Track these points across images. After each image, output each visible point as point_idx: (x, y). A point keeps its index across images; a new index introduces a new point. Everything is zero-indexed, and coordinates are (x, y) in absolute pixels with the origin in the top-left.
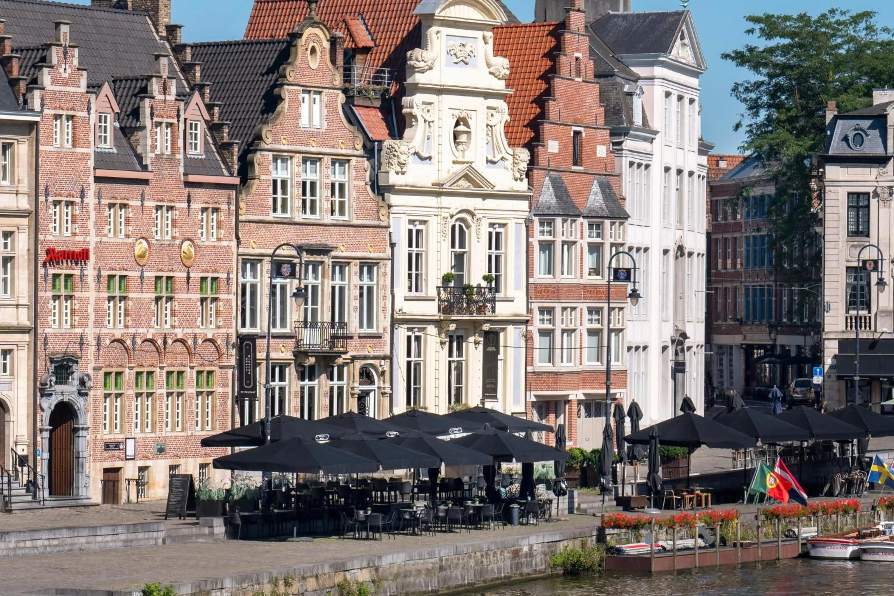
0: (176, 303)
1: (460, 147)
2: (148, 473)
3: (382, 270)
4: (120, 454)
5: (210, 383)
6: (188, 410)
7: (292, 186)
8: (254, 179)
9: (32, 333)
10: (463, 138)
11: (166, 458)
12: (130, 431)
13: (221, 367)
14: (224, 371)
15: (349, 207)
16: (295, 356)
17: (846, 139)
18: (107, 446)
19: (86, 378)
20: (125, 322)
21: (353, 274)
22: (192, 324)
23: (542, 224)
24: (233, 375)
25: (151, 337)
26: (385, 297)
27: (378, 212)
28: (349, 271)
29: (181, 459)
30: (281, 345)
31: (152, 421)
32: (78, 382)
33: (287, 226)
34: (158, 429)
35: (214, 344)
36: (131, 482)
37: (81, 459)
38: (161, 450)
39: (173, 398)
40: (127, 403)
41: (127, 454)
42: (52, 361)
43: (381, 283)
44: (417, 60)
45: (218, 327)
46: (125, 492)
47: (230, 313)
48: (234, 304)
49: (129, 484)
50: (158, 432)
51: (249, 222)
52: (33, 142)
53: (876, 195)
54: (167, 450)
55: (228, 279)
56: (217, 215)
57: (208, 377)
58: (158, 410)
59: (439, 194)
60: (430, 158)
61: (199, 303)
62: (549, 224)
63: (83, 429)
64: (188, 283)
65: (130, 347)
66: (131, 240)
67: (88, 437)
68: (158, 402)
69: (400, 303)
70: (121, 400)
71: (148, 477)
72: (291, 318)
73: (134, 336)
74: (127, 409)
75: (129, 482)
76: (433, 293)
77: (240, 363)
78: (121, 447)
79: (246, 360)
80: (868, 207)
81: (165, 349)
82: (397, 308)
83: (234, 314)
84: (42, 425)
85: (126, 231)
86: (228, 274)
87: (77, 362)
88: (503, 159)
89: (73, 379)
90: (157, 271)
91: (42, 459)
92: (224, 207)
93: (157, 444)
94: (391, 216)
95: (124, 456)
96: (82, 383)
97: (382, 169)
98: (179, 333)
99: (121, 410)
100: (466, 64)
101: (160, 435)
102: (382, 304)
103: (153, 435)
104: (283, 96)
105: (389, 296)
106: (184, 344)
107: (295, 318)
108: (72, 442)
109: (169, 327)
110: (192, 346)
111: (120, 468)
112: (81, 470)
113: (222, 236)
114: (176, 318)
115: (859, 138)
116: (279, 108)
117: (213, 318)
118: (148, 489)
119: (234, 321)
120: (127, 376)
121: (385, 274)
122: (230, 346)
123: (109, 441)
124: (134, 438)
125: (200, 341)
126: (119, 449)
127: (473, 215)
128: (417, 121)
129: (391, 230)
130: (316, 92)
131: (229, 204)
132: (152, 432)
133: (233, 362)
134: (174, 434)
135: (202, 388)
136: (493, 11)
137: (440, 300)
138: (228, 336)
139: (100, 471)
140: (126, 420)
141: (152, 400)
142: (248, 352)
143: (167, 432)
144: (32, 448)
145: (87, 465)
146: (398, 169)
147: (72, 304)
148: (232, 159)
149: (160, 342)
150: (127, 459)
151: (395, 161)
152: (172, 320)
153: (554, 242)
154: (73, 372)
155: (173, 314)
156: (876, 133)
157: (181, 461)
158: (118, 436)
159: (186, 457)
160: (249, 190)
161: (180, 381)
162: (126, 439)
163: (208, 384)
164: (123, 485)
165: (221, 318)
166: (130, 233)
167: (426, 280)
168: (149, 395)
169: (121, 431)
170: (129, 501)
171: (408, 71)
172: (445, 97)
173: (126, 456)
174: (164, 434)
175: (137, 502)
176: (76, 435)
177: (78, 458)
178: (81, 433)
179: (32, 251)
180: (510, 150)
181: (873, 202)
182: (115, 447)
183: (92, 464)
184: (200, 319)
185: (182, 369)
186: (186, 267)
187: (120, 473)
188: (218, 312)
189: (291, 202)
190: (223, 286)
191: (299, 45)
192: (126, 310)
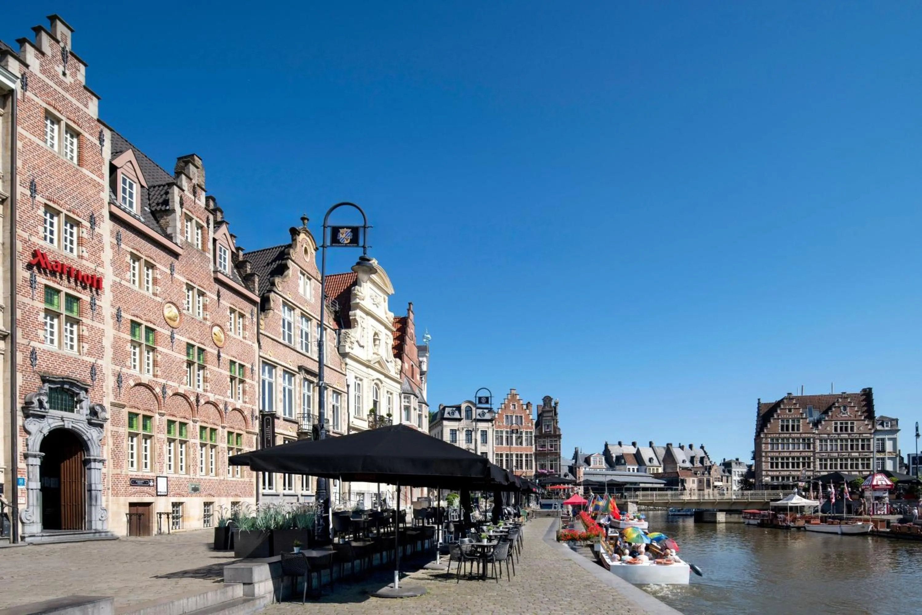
0: (208, 372)
1: (376, 347)
2: (183, 508)
3: (343, 398)
4: (151, 490)
5: (239, 443)
6: (220, 459)
7: (294, 328)
8: (270, 309)
9: (9, 340)
10: (377, 342)
11: (200, 496)
12: (161, 471)
13: (247, 432)
14: (250, 436)
15: (327, 357)
16: (298, 435)
17: (449, 413)
18: (134, 482)
19: (97, 408)
20: (154, 371)
21: (329, 396)
22: (223, 394)
23: (405, 398)
24: (257, 439)
25: (183, 392)
26: (344, 414)
27: (341, 365)
28: (327, 393)
29: (215, 498)
30: (289, 427)
31: (186, 465)
32: (88, 412)
33: (292, 351)
34: (192, 472)
35: (242, 414)
36: (162, 516)
37: (93, 492)
38: (195, 490)
39: (206, 449)
40: (158, 445)
41: (159, 490)
42: (44, 380)
43: (343, 405)
44: (358, 291)
45: (245, 402)
46: (156, 524)
47: (254, 395)
48: (257, 389)
49: (160, 518)
50: (192, 475)
51: (268, 337)
52: (8, 118)
53: (458, 430)
54: (201, 489)
55: (252, 370)
56: (243, 321)
57: (237, 439)
58: (192, 456)
59: (368, 367)
60: (363, 347)
61: (229, 379)
62: (407, 398)
63: (95, 460)
64: (219, 360)
65: (159, 394)
66: (158, 299)
67: (104, 470)
68: (192, 450)
69: (352, 419)
70: (151, 442)
71: (183, 512)
72: (295, 412)
73: (164, 386)
74: (157, 451)
75: (160, 515)
76: (365, 417)
77: (262, 430)
78: (151, 484)
79: (266, 430)
80: (456, 434)
81: (198, 406)
82: (351, 421)
83: (257, 396)
84: (28, 450)
85: (153, 289)
86: (252, 366)
87: (86, 391)
88: (391, 361)
89: (81, 408)
90: (189, 338)
91: (28, 489)
92: (248, 315)
93: (192, 485)
94: (347, 370)
95: (155, 492)
96: (93, 412)
97: (341, 344)
98: (212, 397)
99: (151, 451)
100: (378, 307)
101: (194, 477)
102: (343, 416)
103: (188, 476)
104: (288, 265)
105: (347, 414)
106: (216, 407)
107: (298, 412)
108: (82, 475)
109: (202, 391)
110: (223, 410)
111: (152, 503)
112: (94, 503)
113: (247, 336)
114: (208, 384)
115: (453, 413)
116: (286, 273)
117: (241, 396)
118: (183, 521)
119: (257, 402)
120: (158, 421)
121: (345, 401)
122: (254, 418)
123: (136, 477)
124: (167, 477)
125: (230, 408)
126: (149, 486)
127: (382, 383)
128: (358, 324)
129: (347, 377)
130: (308, 278)
131: (252, 315)
132: (187, 474)
133: (257, 430)
134: (208, 477)
135: (232, 444)
136: (388, 286)
137: (369, 422)
138: (253, 411)
139: (125, 505)
140: (156, 460)
141: (186, 447)
142: (268, 424)
143: (200, 475)
144: (10, 476)
145: (104, 498)
146: (350, 345)
147: (79, 330)
148: (254, 285)
149: (192, 399)
150: (157, 495)
151: (348, 340)
152: (204, 385)
153: (410, 406)
154: (81, 401)
155: (205, 380)
156: (457, 412)
157: (215, 499)
158: (146, 473)
159: (220, 495)
160: (266, 315)
161: (213, 437)
162: (157, 477)
163: (237, 444)
164: (155, 518)
165: (247, 396)
166: (158, 292)
167: (362, 411)
168: (182, 442)
169: (152, 470)
170: (160, 533)
171: (352, 298)
172: (369, 318)
173: (157, 492)
174: (198, 476)
175: (169, 533)
176: (88, 466)
177: (90, 491)
178: (93, 465)
179: (8, 245)
180: (394, 359)
181: (458, 432)
182: (144, 483)
183: (110, 498)
184: (230, 391)
185: (215, 427)
186: (217, 346)
187: (150, 507)
188: (244, 392)
189: (294, 338)
190: (248, 373)
191: (298, 240)
192: (154, 361)
